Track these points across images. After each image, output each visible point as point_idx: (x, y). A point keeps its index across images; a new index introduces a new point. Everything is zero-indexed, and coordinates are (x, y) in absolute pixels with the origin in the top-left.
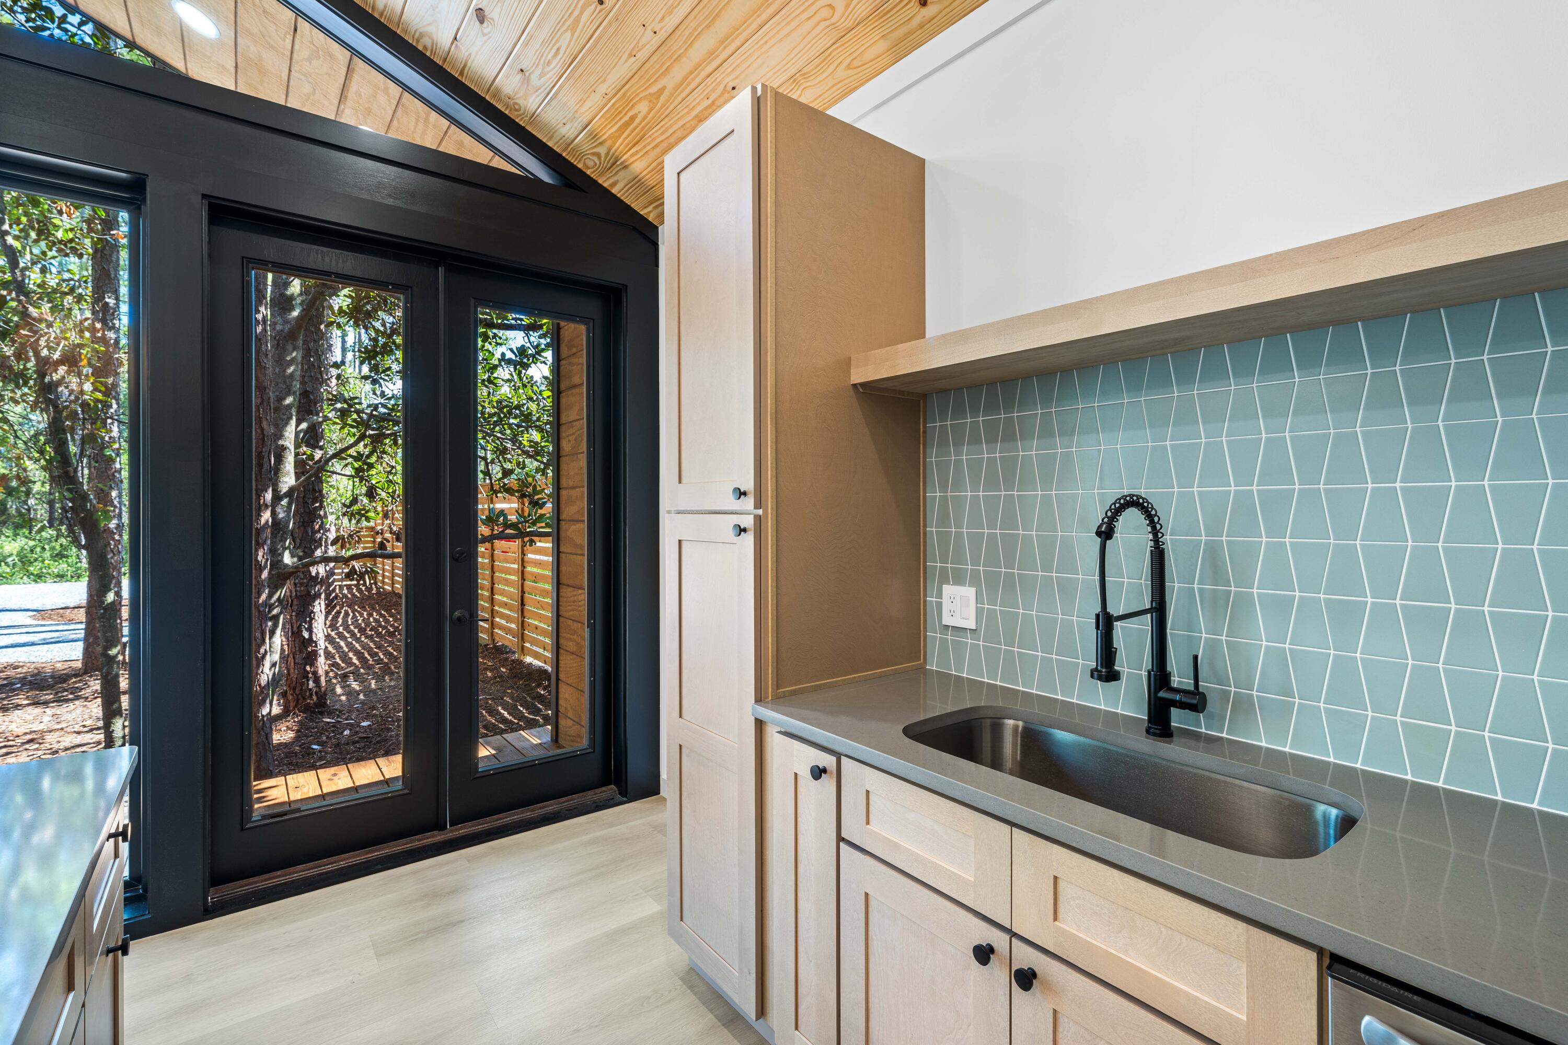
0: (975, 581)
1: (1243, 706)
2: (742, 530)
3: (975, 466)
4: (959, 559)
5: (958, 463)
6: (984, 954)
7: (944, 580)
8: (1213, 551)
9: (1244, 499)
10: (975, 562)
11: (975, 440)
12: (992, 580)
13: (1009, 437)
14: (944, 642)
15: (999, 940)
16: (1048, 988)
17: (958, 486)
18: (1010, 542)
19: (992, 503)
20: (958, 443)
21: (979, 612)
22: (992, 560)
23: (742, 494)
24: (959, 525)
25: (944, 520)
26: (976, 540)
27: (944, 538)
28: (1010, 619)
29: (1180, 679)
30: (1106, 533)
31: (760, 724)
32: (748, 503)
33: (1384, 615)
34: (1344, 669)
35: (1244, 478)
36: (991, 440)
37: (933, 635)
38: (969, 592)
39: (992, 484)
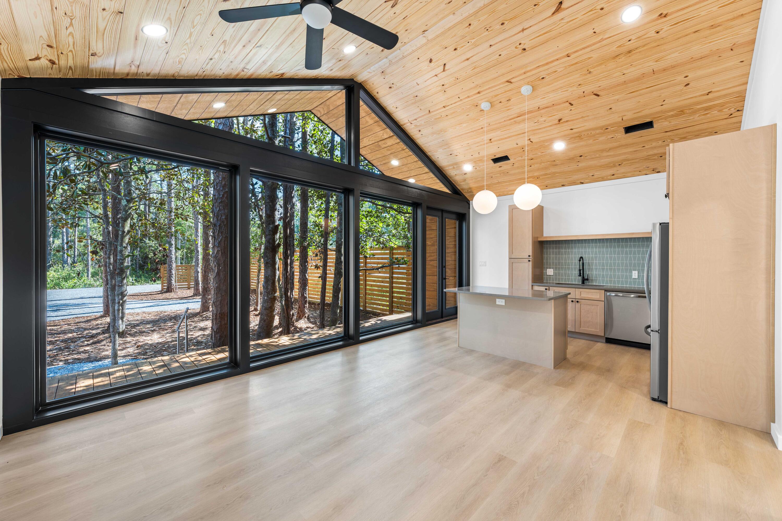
0: (553, 268)
1: (592, 280)
2: (529, 261)
3: (553, 252)
4: (550, 265)
5: (550, 252)
6: (572, 301)
7: (547, 268)
8: (589, 263)
9: (592, 257)
10: (553, 265)
11: (553, 248)
12: (556, 268)
13: (559, 248)
14: (547, 278)
15: (574, 300)
16: (580, 302)
17: (550, 254)
18: (559, 263)
19: (556, 258)
20: (550, 248)
21: (554, 273)
22: (556, 265)
23: (529, 256)
24: (550, 260)
25: (547, 259)
26: (553, 263)
27: (547, 263)
28: (559, 273)
29: (586, 277)
30: (580, 261)
31: (532, 286)
32: (531, 257)
33: (607, 269)
34: (603, 275)
35: (592, 254)
36: (556, 248)
37: (545, 277)
38: (552, 270)
39: (556, 254)
